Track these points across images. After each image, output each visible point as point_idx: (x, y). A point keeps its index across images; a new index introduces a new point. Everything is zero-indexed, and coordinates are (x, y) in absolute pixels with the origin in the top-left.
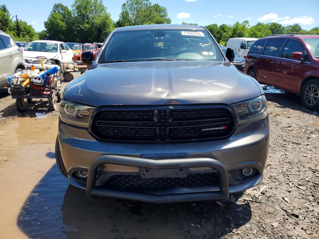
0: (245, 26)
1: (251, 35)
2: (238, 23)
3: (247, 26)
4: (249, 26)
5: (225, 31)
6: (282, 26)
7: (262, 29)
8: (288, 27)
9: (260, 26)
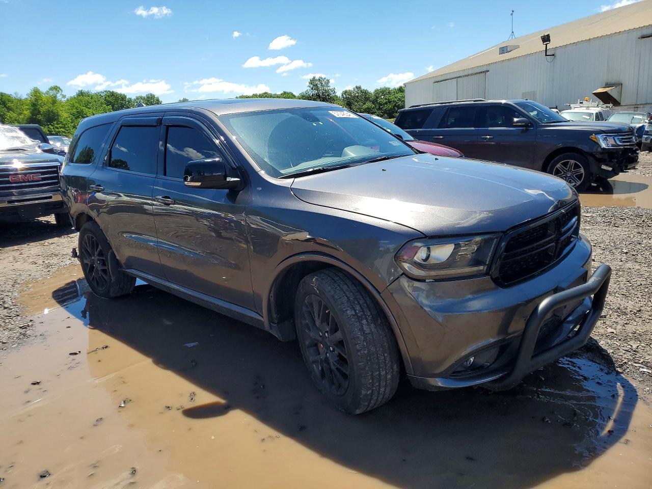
0: (55, 97)
1: (74, 116)
2: (36, 92)
3: (59, 97)
4: (64, 96)
5: (9, 109)
6: (127, 97)
7: (90, 103)
8: (137, 98)
9: (86, 98)
